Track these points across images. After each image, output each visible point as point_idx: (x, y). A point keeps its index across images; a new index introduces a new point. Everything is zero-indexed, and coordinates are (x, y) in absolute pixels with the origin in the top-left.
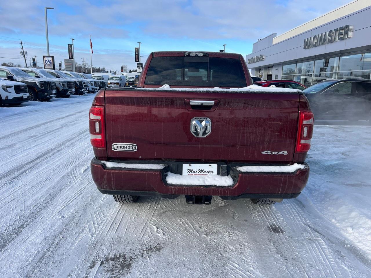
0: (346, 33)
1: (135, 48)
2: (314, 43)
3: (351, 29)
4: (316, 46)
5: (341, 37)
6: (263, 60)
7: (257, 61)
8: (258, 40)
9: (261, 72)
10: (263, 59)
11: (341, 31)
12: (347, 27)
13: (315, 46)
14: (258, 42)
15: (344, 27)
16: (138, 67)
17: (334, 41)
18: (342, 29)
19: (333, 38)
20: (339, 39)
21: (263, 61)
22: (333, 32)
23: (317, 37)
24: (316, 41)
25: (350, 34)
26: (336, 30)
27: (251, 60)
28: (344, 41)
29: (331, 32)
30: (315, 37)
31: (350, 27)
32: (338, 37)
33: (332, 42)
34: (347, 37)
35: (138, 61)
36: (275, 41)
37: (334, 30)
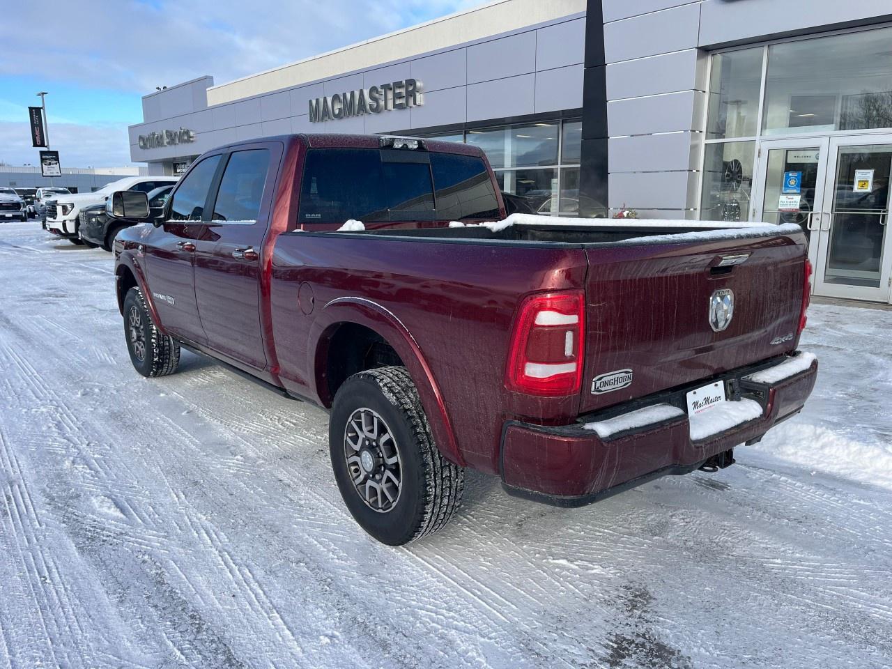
0: (411, 94)
1: (30, 108)
2: (337, 112)
3: (420, 89)
4: (341, 118)
5: (398, 102)
6: (192, 141)
7: (172, 142)
8: (158, 88)
9: (178, 171)
10: (191, 139)
11: (398, 91)
12: (411, 82)
13: (338, 117)
14: (157, 94)
15: (404, 82)
16: (42, 160)
17: (386, 109)
18: (399, 85)
19: (382, 103)
20: (395, 106)
21: (190, 144)
22: (380, 90)
23: (342, 98)
24: (338, 106)
25: (420, 98)
26: (386, 87)
27: (148, 139)
28: (407, 111)
29: (374, 89)
30: (336, 98)
31: (418, 84)
32: (394, 102)
33: (379, 112)
34: (415, 103)
35: (42, 145)
36: (215, 97)
37: (382, 87)
